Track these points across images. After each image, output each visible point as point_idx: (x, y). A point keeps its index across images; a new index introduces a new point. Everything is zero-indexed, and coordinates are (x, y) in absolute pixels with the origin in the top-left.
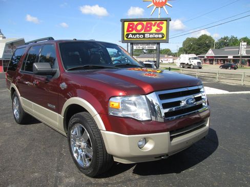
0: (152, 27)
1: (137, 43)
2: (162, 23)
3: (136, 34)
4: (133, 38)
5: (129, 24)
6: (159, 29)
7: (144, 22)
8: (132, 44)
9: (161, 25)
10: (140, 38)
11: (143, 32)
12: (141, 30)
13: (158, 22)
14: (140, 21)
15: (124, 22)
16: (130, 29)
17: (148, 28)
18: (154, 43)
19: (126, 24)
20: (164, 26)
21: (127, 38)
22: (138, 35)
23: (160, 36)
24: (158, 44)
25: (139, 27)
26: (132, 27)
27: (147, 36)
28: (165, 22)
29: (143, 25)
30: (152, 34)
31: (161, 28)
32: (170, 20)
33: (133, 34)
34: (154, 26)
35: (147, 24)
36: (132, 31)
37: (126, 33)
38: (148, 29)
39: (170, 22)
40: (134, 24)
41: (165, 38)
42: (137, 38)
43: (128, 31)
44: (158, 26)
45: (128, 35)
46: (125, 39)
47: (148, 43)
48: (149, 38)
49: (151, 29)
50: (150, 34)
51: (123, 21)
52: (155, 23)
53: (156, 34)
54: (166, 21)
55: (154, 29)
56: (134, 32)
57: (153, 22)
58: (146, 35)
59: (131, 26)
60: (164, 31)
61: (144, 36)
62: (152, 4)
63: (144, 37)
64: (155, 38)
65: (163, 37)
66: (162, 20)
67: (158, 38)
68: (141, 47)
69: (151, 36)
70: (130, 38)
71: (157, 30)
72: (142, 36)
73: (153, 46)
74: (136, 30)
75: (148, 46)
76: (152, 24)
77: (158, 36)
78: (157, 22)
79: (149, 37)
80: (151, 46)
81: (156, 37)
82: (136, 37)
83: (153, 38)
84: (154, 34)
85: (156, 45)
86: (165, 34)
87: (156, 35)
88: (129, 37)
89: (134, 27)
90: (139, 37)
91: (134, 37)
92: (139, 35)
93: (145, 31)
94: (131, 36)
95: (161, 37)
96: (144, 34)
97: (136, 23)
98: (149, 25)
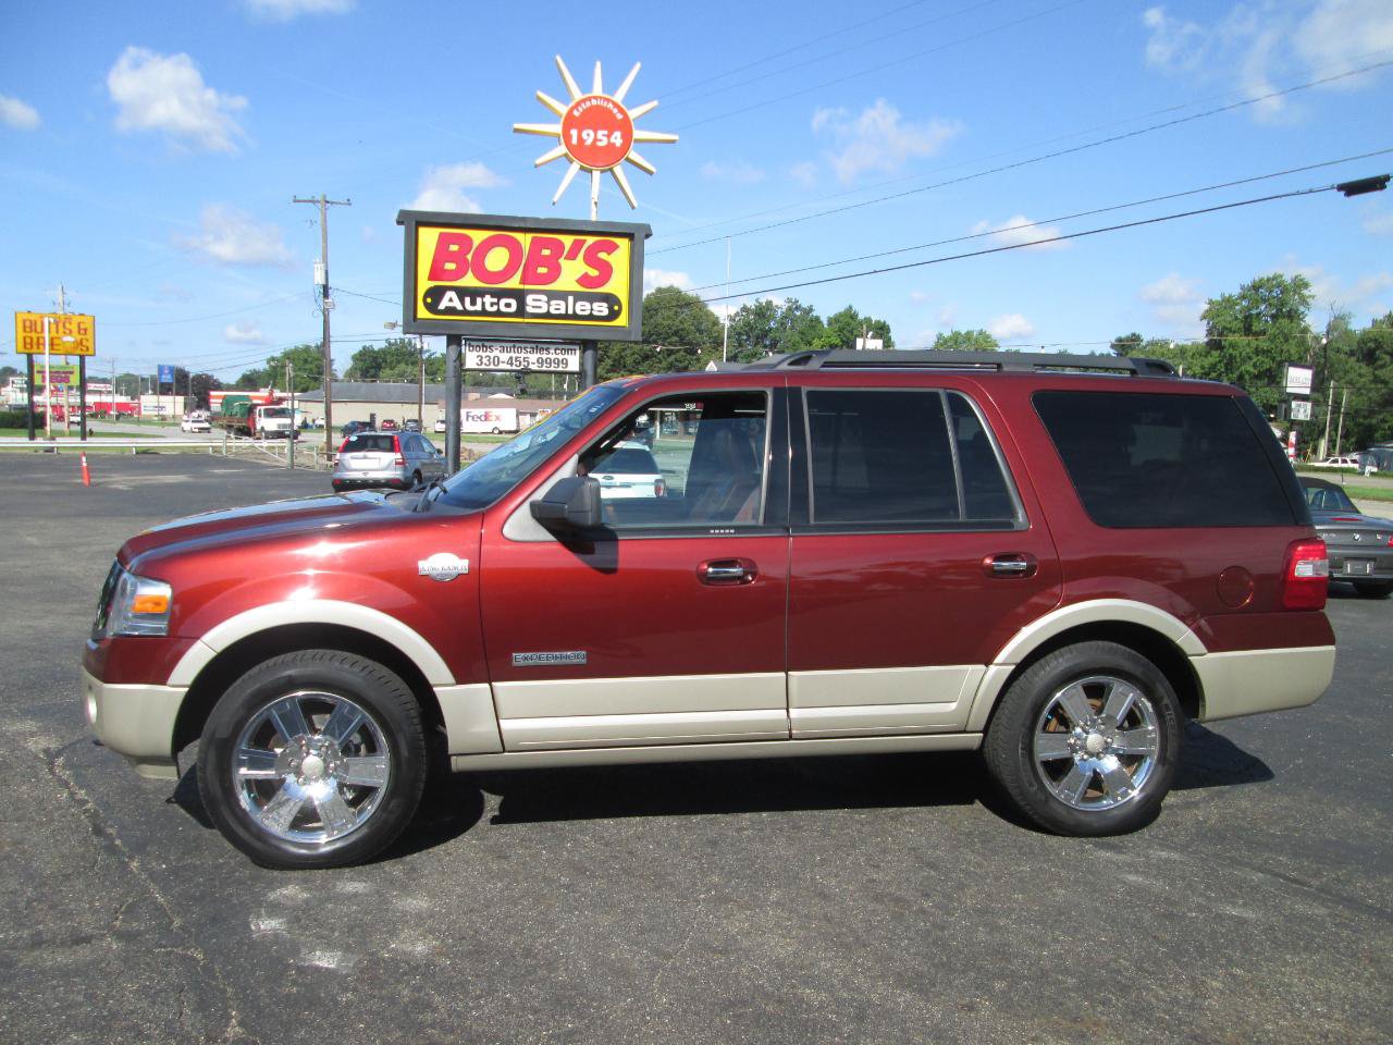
0: (562, 261)
1: (485, 340)
2: (612, 248)
3: (481, 293)
4: (465, 312)
5: (443, 241)
6: (594, 273)
7: (519, 236)
8: (454, 340)
9: (603, 255)
10: (499, 313)
11: (514, 283)
12: (507, 273)
13: (590, 240)
14: (501, 227)
15: (418, 225)
16: (450, 266)
17: (540, 268)
18: (565, 343)
19: (429, 238)
20: (619, 259)
21: (432, 308)
22: (488, 299)
23: (601, 309)
24: (591, 345)
25: (497, 259)
26: (459, 258)
27: (537, 304)
28: (624, 244)
30: (563, 296)
31: (606, 271)
32: (648, 236)
33: (462, 293)
34: (572, 256)
35: (536, 245)
36: (459, 274)
37: (424, 284)
39: (647, 242)
40: (469, 240)
41: (622, 321)
42: (484, 313)
43: (437, 272)
44: (591, 259)
45: (436, 294)
46: (423, 313)
47: (538, 344)
48: (548, 315)
49: (555, 272)
50: (552, 295)
51: (414, 222)
52: (577, 246)
53: (578, 297)
54: (630, 236)
55: (572, 272)
56: (469, 280)
57: (568, 240)
58: (529, 299)
59: (454, 248)
60: (618, 285)
61: (522, 304)
62: (562, 149)
63: (521, 312)
64: (575, 316)
65: (613, 315)
66: (608, 233)
67: (591, 317)
68: (505, 357)
69: (558, 307)
70: (450, 311)
71: (584, 280)
72: (508, 305)
73: (566, 356)
74: (481, 273)
75: (539, 355)
76: (561, 245)
77: (592, 309)
78: (584, 241)
79: (544, 310)
80: (553, 357)
81: (579, 312)
82: (478, 307)
83: (566, 316)
84: (571, 299)
85: (578, 352)
86: (623, 297)
87: (579, 304)
88: (442, 306)
89: (469, 257)
90: (495, 308)
91: (469, 307)
92: (495, 300)
93: (523, 281)
94: (451, 300)
95: (606, 312)
96: (520, 296)
97: (478, 237)
98: (546, 252)
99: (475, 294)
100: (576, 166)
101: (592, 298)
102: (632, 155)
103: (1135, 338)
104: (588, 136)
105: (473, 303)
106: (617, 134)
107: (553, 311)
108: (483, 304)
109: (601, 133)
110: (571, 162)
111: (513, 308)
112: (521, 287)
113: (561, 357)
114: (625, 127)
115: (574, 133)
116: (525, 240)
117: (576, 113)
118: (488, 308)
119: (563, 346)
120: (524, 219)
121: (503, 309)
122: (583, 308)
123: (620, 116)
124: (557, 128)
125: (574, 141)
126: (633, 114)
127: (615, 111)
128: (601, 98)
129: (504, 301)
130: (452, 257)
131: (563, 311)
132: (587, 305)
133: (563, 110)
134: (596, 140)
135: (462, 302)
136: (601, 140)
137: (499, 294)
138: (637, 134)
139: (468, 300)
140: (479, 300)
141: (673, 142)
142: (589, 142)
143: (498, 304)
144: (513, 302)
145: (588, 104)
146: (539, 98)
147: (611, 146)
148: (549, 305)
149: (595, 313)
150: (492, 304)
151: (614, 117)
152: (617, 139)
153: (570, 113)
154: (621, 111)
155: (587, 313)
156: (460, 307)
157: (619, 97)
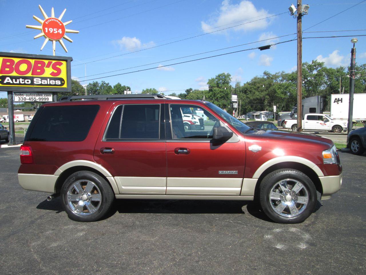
0: (45, 68)
1: (20, 92)
2: (61, 64)
3: (19, 78)
4: (13, 84)
5: (4, 61)
7: (30, 60)
8: (10, 93)
9: (58, 66)
10: (25, 84)
11: (30, 75)
12: (27, 71)
13: (54, 62)
14: (24, 57)
16: (7, 69)
17: (38, 70)
18: (47, 93)
20: (63, 67)
21: (2, 83)
22: (21, 80)
23: (58, 82)
24: (56, 93)
25: (23, 67)
27: (38, 81)
28: (64, 63)
30: (46, 78)
31: (59, 71)
32: (72, 60)
33: (12, 78)
35: (36, 63)
36: (11, 72)
40: (13, 61)
41: (65, 86)
42: (20, 84)
43: (3, 71)
44: (54, 67)
47: (39, 93)
48: (41, 85)
49: (43, 72)
50: (43, 78)
53: (51, 79)
54: (66, 61)
55: (48, 72)
56: (14, 74)
57: (46, 62)
58: (35, 80)
59: (8, 63)
60: (63, 75)
61: (32, 81)
62: (43, 34)
63: (32, 83)
64: (50, 85)
65: (62, 84)
66: (59, 59)
67: (55, 85)
68: (28, 98)
69: (45, 82)
70: (8, 83)
72: (28, 82)
73: (48, 97)
74: (18, 71)
75: (39, 97)
76: (44, 63)
77: (55, 83)
78: (52, 62)
79: (40, 83)
80: (44, 97)
81: (51, 83)
82: (18, 82)
83: (47, 85)
84: (48, 80)
85: (52, 96)
86: (65, 79)
87: (51, 81)
88: (5, 82)
89: (14, 66)
90: (23, 83)
91: (14, 82)
92: (24, 80)
93: (32, 74)
94: (8, 80)
95: (60, 83)
96: (32, 79)
97: (16, 60)
98: (40, 65)
99: (16, 78)
100: (47, 39)
101: (55, 79)
102: (65, 36)
104: (51, 30)
105: (16, 81)
106: (60, 30)
107: (43, 83)
108: (20, 81)
109: (55, 30)
110: (46, 38)
111: (30, 83)
112: (32, 76)
113: (46, 97)
114: (63, 28)
115: (46, 29)
116: (32, 61)
117: (47, 23)
118: (21, 82)
119: (47, 94)
120: (32, 55)
121: (26, 83)
122: (52, 82)
123: (61, 25)
124: (41, 27)
125: (47, 31)
126: (65, 24)
127: (59, 23)
128: (54, 19)
129: (26, 80)
130: (8, 66)
131: (46, 83)
132: (54, 81)
133: (42, 22)
134: (53, 31)
135: (12, 81)
136: (55, 32)
137: (25, 78)
138: (66, 30)
139: (14, 80)
140: (18, 80)
141: (77, 33)
142: (51, 32)
143: (24, 81)
144: (30, 81)
145: (50, 20)
146: (34, 18)
147: (58, 33)
148: (42, 82)
149: (56, 84)
150: (23, 81)
151: (59, 24)
152: (60, 31)
153: (45, 23)
154: (61, 23)
155: (54, 84)
156: (11, 82)
157: (60, 19)
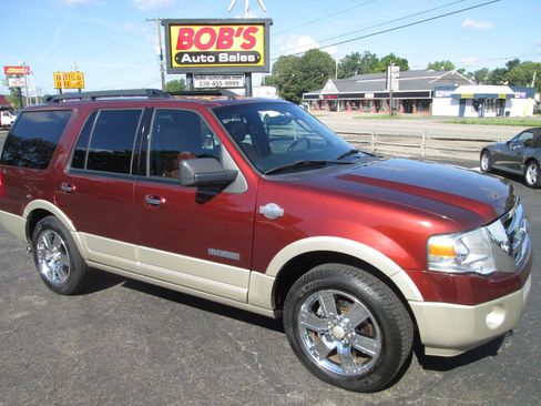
1: (202, 75)
4: (193, 63)
5: (182, 32)
6: (248, 42)
8: (190, 75)
9: (251, 34)
10: (207, 63)
13: (246, 27)
15: (170, 25)
18: (237, 74)
19: (175, 31)
21: (179, 62)
22: (202, 57)
23: (252, 58)
24: (248, 75)
25: (205, 39)
26: (189, 39)
28: (261, 28)
29: (212, 33)
30: (234, 53)
31: (253, 41)
32: (272, 24)
34: (238, 35)
35: (222, 31)
37: (175, 52)
38: (225, 42)
41: (261, 63)
42: (201, 63)
43: (180, 46)
45: (180, 56)
46: (175, 64)
47: (225, 75)
48: (229, 62)
49: (231, 43)
51: (168, 24)
52: (240, 31)
53: (241, 53)
54: (263, 24)
55: (238, 43)
57: (236, 28)
58: (220, 55)
61: (217, 58)
63: (217, 61)
64: (240, 62)
65: (257, 61)
67: (247, 62)
68: (211, 82)
70: (187, 63)
71: (244, 46)
73: (237, 80)
75: (226, 80)
80: (232, 81)
85: (243, 78)
96: (216, 55)
97: (196, 29)
98: (226, 34)
101: (247, 54)
103: (517, 62)
113: (235, 81)
116: (217, 29)
120: (216, 19)
144: (214, 58)
